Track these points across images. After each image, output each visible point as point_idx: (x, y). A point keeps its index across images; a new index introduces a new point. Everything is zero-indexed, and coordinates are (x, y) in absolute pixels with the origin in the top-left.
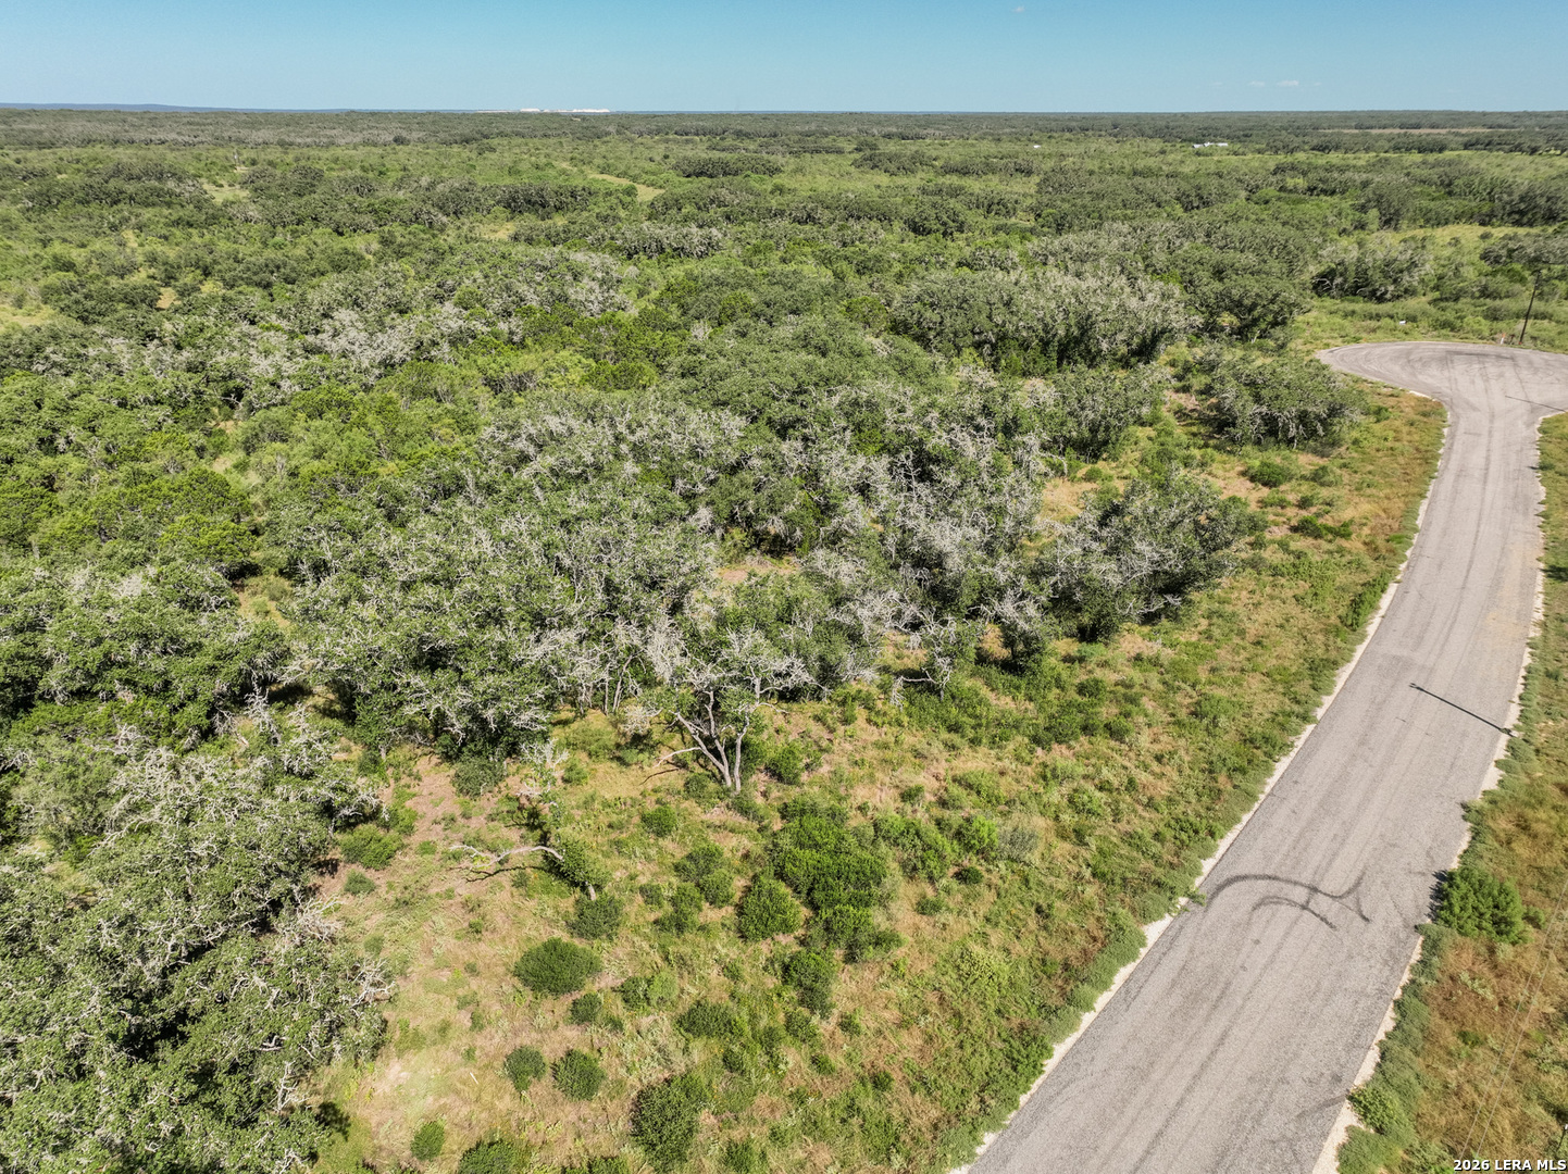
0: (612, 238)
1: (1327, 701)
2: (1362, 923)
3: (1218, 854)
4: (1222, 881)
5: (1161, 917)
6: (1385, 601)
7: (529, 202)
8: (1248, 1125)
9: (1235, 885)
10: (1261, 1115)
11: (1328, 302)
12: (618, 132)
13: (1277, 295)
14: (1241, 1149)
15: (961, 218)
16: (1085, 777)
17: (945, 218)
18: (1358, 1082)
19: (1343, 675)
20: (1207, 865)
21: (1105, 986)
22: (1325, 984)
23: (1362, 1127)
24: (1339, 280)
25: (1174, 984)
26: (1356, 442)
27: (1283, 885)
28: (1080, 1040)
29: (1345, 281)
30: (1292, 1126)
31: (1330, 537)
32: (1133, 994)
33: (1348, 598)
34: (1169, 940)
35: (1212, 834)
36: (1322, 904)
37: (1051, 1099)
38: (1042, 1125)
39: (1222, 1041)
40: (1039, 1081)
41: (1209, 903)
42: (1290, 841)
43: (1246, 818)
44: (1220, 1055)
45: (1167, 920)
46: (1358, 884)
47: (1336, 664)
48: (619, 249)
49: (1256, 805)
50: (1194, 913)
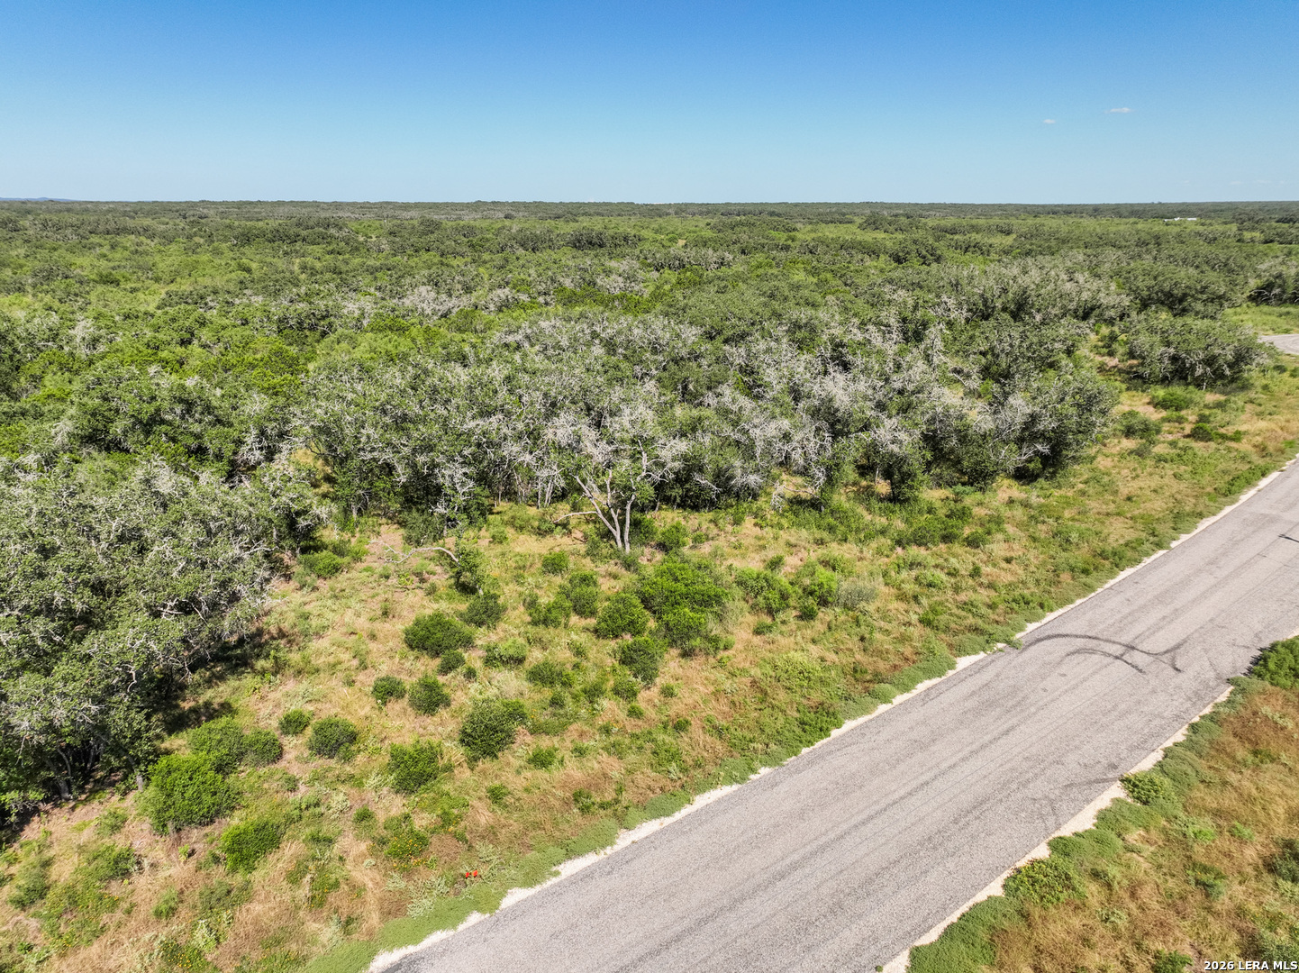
0: (646, 259)
1: (1184, 537)
2: (1173, 672)
3: (1044, 621)
4: (1042, 636)
5: (976, 653)
6: (1264, 483)
7: (590, 243)
8: (1014, 786)
9: (1055, 640)
10: (1028, 781)
11: (1265, 308)
12: (676, 213)
13: (1206, 287)
14: (1001, 801)
15: (939, 252)
16: (936, 566)
17: (924, 253)
18: (1134, 771)
19: (1205, 524)
20: (1031, 627)
21: (906, 689)
22: (1123, 706)
23: (1130, 800)
24: (1277, 291)
25: (973, 693)
26: (1265, 387)
27: (1102, 643)
28: (871, 720)
29: (1284, 292)
30: (1057, 792)
31: (1220, 440)
32: (932, 696)
33: (1228, 478)
34: (978, 668)
35: (1042, 606)
36: (1137, 658)
37: (830, 753)
38: (817, 767)
39: (1007, 732)
40: (825, 741)
41: (1024, 649)
42: (1118, 616)
43: (1079, 602)
44: (1001, 741)
45: (982, 655)
46: (1178, 646)
47: (1201, 515)
48: (649, 265)
49: (1093, 594)
50: (1009, 653)
